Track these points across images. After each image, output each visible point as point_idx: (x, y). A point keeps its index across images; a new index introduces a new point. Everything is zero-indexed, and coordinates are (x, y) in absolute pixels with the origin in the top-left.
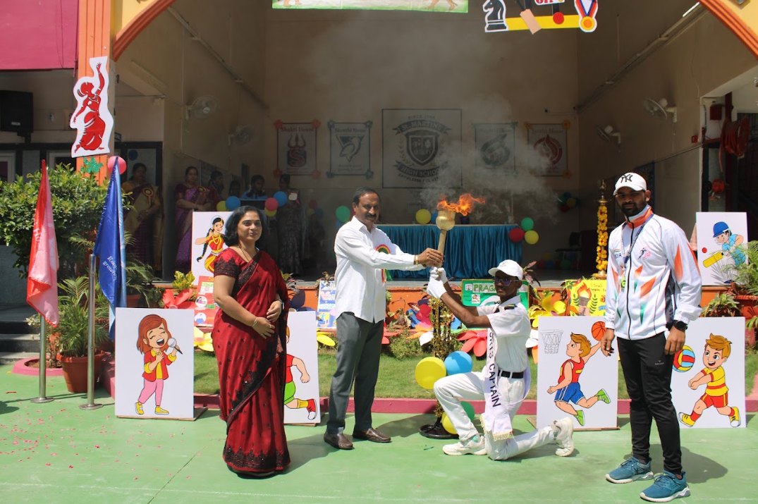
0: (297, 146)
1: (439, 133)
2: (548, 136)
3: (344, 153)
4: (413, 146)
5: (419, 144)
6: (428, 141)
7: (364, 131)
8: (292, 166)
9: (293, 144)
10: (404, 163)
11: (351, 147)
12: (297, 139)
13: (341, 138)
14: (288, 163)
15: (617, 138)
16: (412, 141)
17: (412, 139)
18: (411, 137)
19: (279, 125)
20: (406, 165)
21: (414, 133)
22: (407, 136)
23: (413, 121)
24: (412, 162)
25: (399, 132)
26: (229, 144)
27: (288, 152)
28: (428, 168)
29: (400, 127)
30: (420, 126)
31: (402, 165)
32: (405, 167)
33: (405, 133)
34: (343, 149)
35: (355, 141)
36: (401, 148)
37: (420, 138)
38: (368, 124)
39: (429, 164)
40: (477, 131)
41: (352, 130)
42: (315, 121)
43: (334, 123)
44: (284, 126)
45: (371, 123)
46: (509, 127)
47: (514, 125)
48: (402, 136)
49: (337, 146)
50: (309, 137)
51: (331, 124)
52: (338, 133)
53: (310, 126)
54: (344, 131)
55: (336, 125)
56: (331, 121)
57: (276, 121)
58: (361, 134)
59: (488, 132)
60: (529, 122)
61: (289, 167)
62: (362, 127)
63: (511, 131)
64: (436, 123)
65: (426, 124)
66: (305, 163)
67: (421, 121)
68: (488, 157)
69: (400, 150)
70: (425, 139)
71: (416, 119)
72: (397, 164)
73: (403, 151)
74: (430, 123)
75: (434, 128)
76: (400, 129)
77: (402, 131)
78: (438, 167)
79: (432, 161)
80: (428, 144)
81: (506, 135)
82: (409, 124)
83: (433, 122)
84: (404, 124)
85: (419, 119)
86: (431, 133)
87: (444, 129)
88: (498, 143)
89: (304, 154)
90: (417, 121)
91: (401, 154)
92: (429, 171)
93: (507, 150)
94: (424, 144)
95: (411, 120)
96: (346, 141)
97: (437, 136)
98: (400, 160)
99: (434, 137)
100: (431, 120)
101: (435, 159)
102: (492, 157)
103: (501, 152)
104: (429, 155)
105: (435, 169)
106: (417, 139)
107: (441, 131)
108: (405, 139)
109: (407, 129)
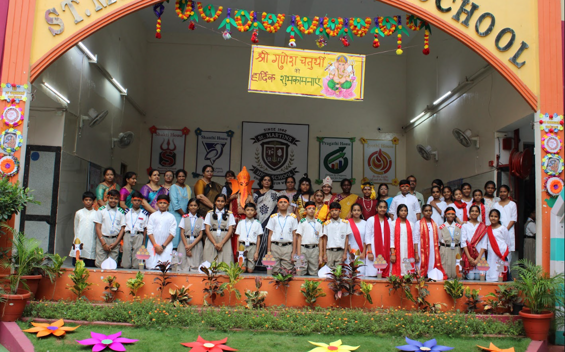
0: (168, 149)
1: (289, 144)
2: (380, 150)
3: (208, 157)
4: (267, 154)
5: (272, 152)
6: (280, 150)
7: (226, 139)
8: (163, 166)
9: (165, 147)
10: (259, 167)
11: (215, 152)
12: (168, 144)
13: (206, 144)
14: (160, 163)
15: (435, 155)
16: (267, 150)
17: (267, 147)
18: (265, 146)
19: (153, 130)
20: (262, 170)
21: (268, 143)
22: (262, 145)
23: (268, 133)
24: (266, 167)
25: (255, 142)
26: (113, 147)
27: (160, 154)
28: (279, 173)
29: (257, 137)
30: (273, 137)
31: (257, 170)
32: (260, 171)
33: (261, 142)
34: (208, 153)
35: (218, 147)
36: (257, 155)
37: (273, 148)
38: (230, 133)
39: (280, 170)
40: (321, 143)
41: (216, 138)
42: (185, 128)
43: (201, 131)
44: (158, 131)
45: (233, 133)
46: (348, 141)
47: (352, 140)
48: (258, 145)
49: (203, 150)
50: (179, 142)
51: (198, 132)
52: (204, 140)
53: (180, 133)
54: (210, 138)
55: (202, 133)
56: (198, 129)
57: (151, 126)
58: (223, 142)
59: (330, 144)
60: (365, 138)
61: (160, 166)
62: (225, 136)
63: (349, 145)
64: (287, 135)
65: (279, 136)
66: (175, 164)
67: (275, 133)
68: (330, 166)
69: (256, 156)
70: (277, 149)
71: (271, 131)
72: (253, 168)
73: (259, 157)
74: (282, 135)
75: (286, 140)
76: (257, 139)
77: (259, 141)
78: (288, 173)
79: (283, 168)
80: (280, 153)
81: (345, 148)
82: (264, 135)
83: (285, 134)
84: (260, 135)
85: (273, 131)
86: (282, 144)
87: (294, 141)
88: (338, 154)
89: (174, 156)
90: (271, 133)
91: (257, 160)
92: (280, 175)
93: (346, 160)
94: (276, 153)
95: (266, 132)
96: (210, 147)
97: (288, 146)
98: (256, 165)
99: (285, 147)
100: (284, 132)
101: (285, 166)
102: (333, 165)
103: (340, 162)
104: (280, 162)
105: (285, 174)
106: (270, 148)
107: (291, 142)
108: (260, 148)
109: (262, 139)
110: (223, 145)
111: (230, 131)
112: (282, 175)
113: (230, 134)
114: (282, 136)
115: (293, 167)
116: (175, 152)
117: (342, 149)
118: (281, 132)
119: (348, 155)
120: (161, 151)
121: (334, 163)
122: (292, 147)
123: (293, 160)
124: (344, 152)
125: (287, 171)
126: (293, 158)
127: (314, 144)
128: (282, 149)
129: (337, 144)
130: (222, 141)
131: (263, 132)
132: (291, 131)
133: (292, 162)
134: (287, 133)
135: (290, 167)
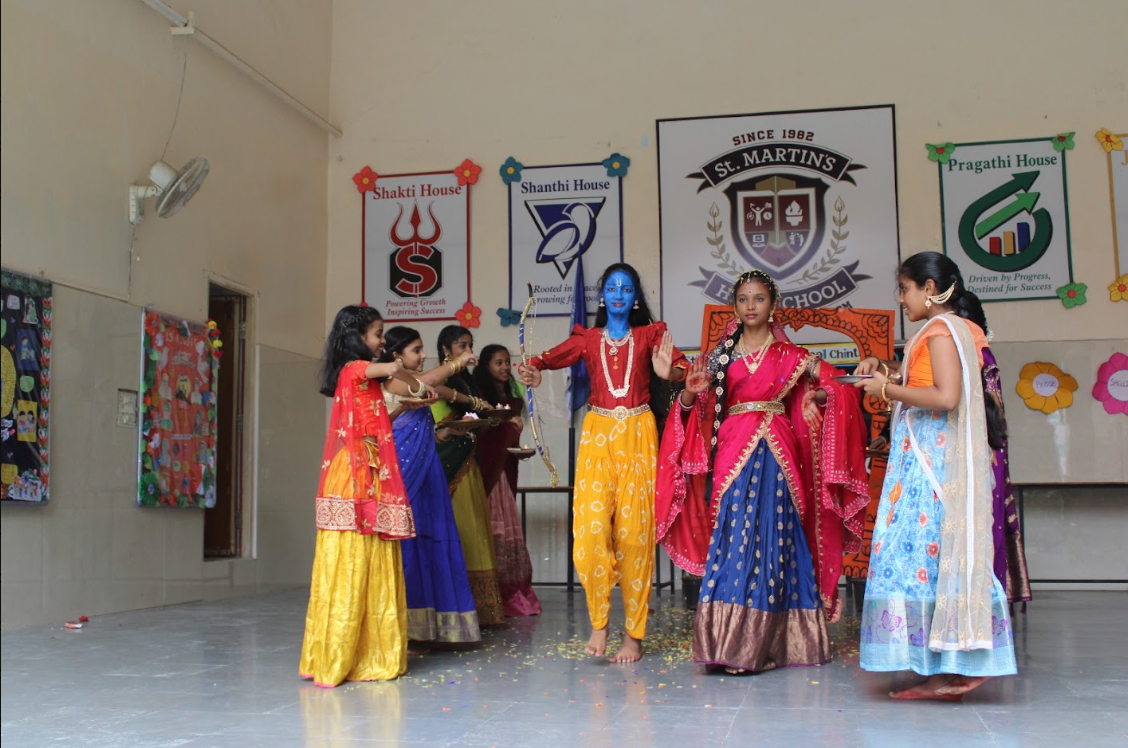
0: (416, 238)
1: (826, 179)
3: (547, 251)
4: (749, 224)
5: (768, 216)
6: (795, 206)
7: (605, 186)
8: (403, 295)
9: (405, 232)
10: (722, 273)
11: (569, 233)
12: (416, 220)
13: (539, 208)
14: (393, 288)
16: (747, 210)
17: (747, 201)
18: (741, 195)
19: (367, 181)
21: (750, 185)
22: (731, 193)
23: (749, 151)
24: (749, 268)
25: (706, 185)
27: (392, 257)
28: (796, 287)
29: (710, 168)
30: (768, 163)
33: (726, 184)
34: (546, 239)
35: (580, 217)
36: (715, 229)
37: (770, 199)
38: (616, 165)
40: (945, 167)
41: (572, 186)
42: (468, 164)
43: (519, 167)
44: (380, 183)
45: (625, 162)
46: (1047, 150)
47: (1063, 141)
48: (717, 194)
49: (528, 233)
50: (449, 210)
51: (511, 171)
52: (529, 196)
53: (451, 181)
54: (547, 188)
55: (523, 173)
56: (511, 162)
57: (358, 170)
58: (595, 196)
59: (978, 167)
60: (1114, 130)
61: (396, 298)
62: (600, 174)
63: (1052, 161)
64: (818, 151)
65: (788, 156)
66: (439, 285)
67: (772, 148)
68: (985, 244)
69: (712, 235)
70: (786, 201)
71: (757, 142)
72: (702, 278)
73: (721, 237)
74: (799, 151)
75: (813, 166)
76: (710, 174)
77: (717, 180)
78: (828, 282)
79: (809, 266)
80: (794, 214)
81: (1037, 173)
82: (736, 160)
83: (810, 149)
84: (722, 160)
85: (766, 141)
86: (802, 182)
87: (841, 167)
88: (1012, 199)
89: (436, 259)
90: (760, 149)
91: (715, 249)
92: (800, 293)
93: (1043, 218)
94: (783, 216)
95: (743, 146)
96: (552, 216)
97: (821, 188)
98: (711, 265)
99: (811, 192)
100: (804, 142)
101: (817, 258)
102: (996, 243)
103: (1023, 228)
104: (797, 247)
105: (818, 288)
106: (760, 202)
107: (834, 174)
108: (725, 203)
109: (730, 174)
110: (596, 208)
111: (615, 157)
112: (807, 291)
113: (618, 166)
114: (798, 157)
115: (846, 260)
116: (439, 245)
117: (1024, 181)
118: (795, 141)
119: (1050, 202)
120: (393, 247)
121: (997, 233)
122: (836, 189)
123: (845, 236)
124: (1033, 189)
125: (824, 277)
126: (844, 229)
127: (919, 171)
128: (803, 201)
129: (1002, 163)
130: (590, 192)
131: (731, 148)
132: (829, 134)
133: (841, 244)
134: (816, 142)
135: (835, 261)
